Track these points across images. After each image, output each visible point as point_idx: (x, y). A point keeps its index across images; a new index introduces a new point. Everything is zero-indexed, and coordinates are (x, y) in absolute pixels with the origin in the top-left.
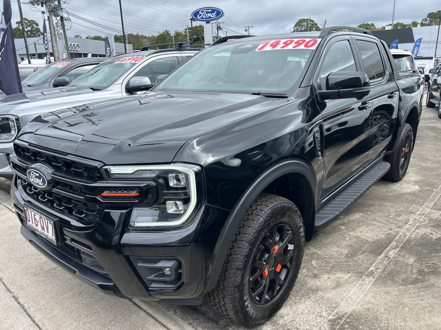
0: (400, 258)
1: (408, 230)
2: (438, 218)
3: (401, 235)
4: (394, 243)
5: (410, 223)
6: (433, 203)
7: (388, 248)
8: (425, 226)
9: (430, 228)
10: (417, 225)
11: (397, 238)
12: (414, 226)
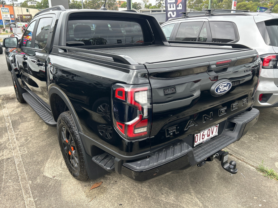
0: (3, 124)
1: (12, 136)
2: (3, 152)
3: (12, 131)
4: (11, 127)
5: (15, 139)
6: (17, 163)
7: (11, 125)
8: (5, 142)
9: (2, 143)
10: (10, 140)
11: (13, 130)
12: (11, 139)
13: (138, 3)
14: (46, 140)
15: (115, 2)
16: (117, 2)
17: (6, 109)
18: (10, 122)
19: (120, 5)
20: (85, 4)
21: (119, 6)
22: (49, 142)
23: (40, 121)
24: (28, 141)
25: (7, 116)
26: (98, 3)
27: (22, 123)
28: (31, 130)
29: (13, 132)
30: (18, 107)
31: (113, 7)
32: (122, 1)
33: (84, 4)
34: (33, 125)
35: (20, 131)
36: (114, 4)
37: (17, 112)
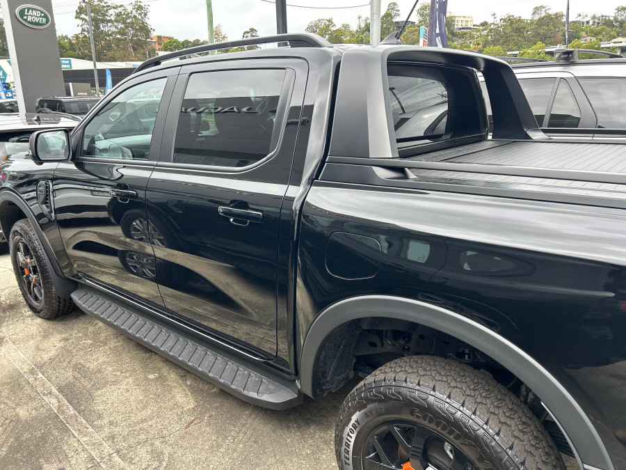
0: (36, 404)
1: (96, 445)
3: (86, 428)
4: (72, 411)
5: (116, 458)
7: (66, 402)
11: (84, 421)
12: (102, 458)
13: (202, 41)
14: (219, 446)
15: (149, 38)
16: (152, 39)
17: (10, 344)
18: (55, 390)
19: (159, 44)
20: (73, 42)
21: (157, 47)
22: (235, 450)
23: (151, 377)
24: (166, 459)
25: (32, 372)
26: (106, 39)
27: (99, 392)
28: (145, 414)
29: (90, 430)
30: (46, 336)
31: (143, 49)
32: (164, 37)
33: (71, 42)
34: (137, 394)
35: (111, 423)
36: (146, 43)
37: (53, 353)
